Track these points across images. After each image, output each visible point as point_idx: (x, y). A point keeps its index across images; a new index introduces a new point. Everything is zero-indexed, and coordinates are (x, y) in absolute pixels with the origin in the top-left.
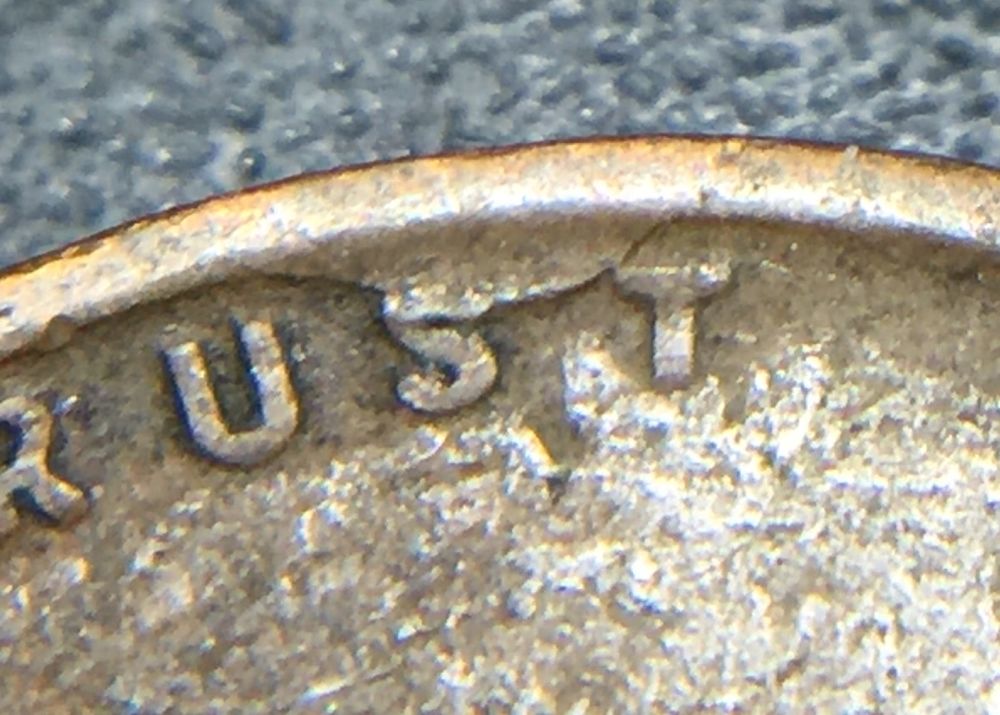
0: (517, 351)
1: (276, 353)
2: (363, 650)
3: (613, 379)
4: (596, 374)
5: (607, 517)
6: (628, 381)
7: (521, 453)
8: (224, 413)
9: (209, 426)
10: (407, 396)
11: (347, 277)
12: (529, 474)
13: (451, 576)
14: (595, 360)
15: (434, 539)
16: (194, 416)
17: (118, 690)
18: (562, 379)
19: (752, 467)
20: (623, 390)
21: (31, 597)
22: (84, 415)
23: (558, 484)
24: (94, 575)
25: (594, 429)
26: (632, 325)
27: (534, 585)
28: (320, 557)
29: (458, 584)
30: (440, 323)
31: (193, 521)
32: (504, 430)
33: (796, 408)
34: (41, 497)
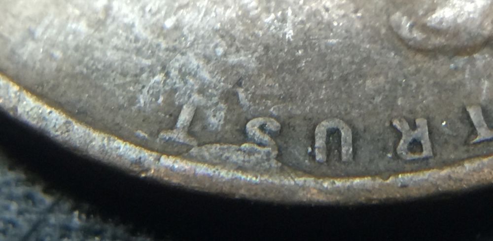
0: (237, 130)
1: (316, 151)
2: (317, 49)
3: (209, 112)
4: (214, 116)
5: (226, 69)
6: (205, 111)
7: (247, 97)
8: (340, 136)
9: (346, 134)
10: (278, 124)
11: (286, 168)
12: (246, 90)
13: (282, 65)
14: (213, 120)
15: (284, 78)
16: (350, 139)
17: (398, 59)
18: (226, 118)
19: (174, 73)
20: (207, 108)
21: (418, 96)
22: (385, 149)
23: (239, 84)
24: (396, 98)
25: (221, 98)
26: (197, 128)
27: (256, 54)
28: (321, 82)
29: (280, 62)
30: (260, 144)
31: (360, 106)
32: (250, 107)
33: (153, 87)
34: (407, 126)
